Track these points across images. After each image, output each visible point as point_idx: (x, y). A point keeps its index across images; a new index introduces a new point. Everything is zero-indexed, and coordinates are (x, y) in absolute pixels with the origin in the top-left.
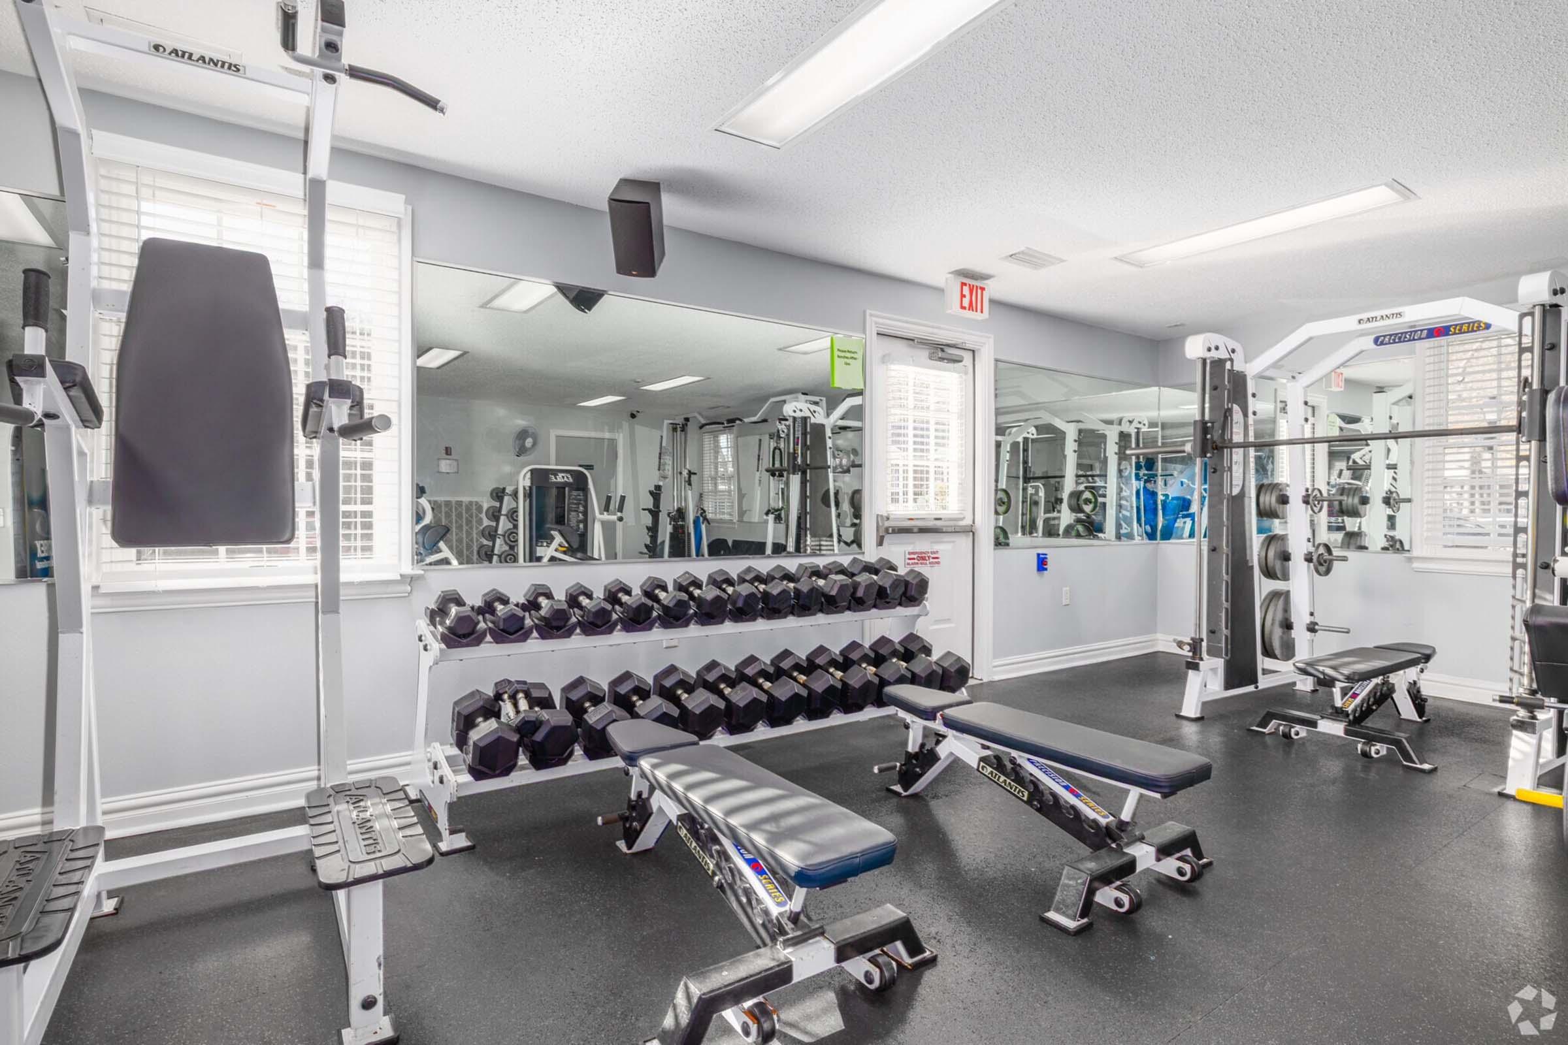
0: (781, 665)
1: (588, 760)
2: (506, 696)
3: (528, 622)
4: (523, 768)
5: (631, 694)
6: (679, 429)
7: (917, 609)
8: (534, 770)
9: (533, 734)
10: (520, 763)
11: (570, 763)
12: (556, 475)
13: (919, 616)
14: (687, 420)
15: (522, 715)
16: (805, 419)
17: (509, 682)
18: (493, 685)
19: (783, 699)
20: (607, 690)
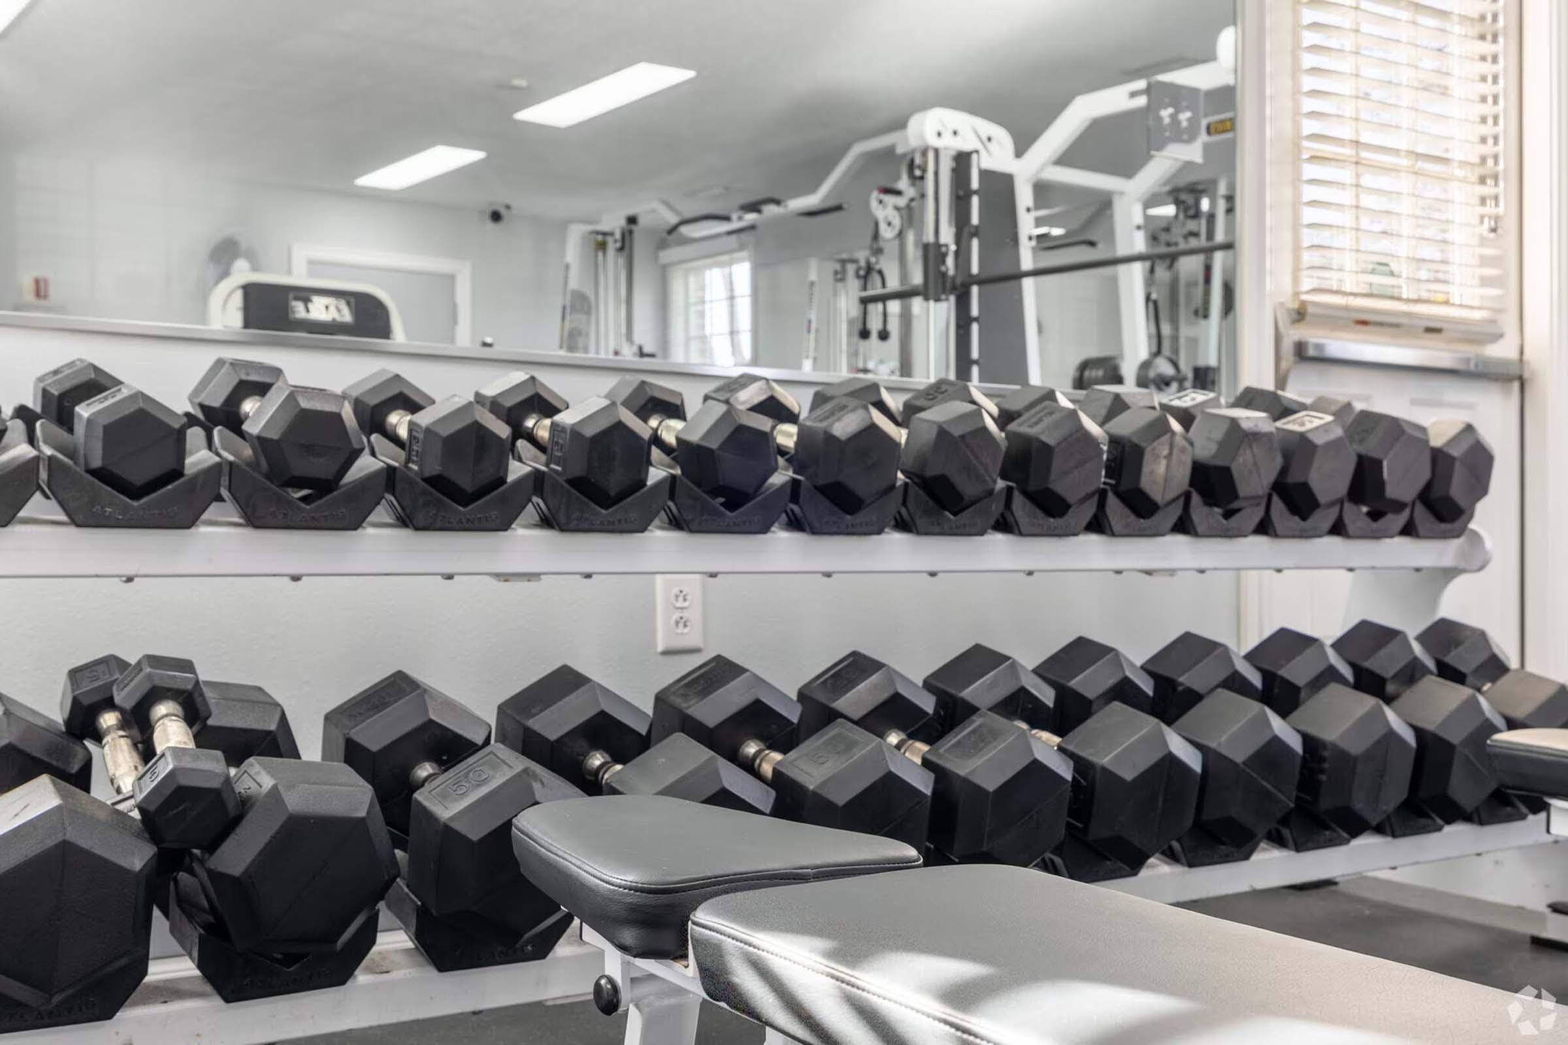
0: (1073, 683)
1: (432, 972)
2: (109, 719)
3: (198, 458)
4: (170, 992)
5: (583, 743)
6: (612, 246)
7: (1455, 544)
8: (218, 1002)
9: (212, 847)
10: (158, 971)
11: (362, 978)
12: (306, 301)
13: (1449, 574)
14: (632, 220)
15: (165, 768)
16: (962, 160)
17: (122, 665)
18: (62, 679)
19: (1128, 775)
20: (493, 723)
